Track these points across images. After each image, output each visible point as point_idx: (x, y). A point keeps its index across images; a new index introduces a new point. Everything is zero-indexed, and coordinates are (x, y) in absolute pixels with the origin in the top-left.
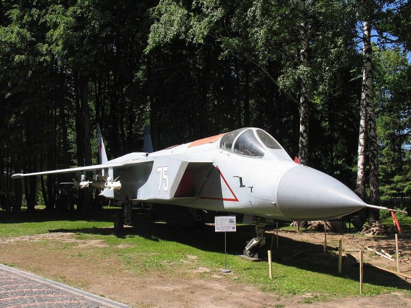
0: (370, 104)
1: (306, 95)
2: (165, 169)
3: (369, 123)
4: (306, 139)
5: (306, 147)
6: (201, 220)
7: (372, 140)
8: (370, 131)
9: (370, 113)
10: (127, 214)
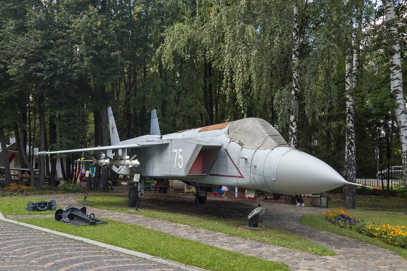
0: (349, 99)
1: (296, 89)
2: (181, 150)
3: (348, 115)
4: (296, 127)
5: (295, 134)
6: (204, 195)
7: (351, 130)
8: (349, 123)
9: (349, 106)
10: (141, 188)
